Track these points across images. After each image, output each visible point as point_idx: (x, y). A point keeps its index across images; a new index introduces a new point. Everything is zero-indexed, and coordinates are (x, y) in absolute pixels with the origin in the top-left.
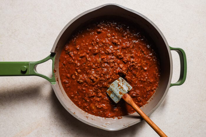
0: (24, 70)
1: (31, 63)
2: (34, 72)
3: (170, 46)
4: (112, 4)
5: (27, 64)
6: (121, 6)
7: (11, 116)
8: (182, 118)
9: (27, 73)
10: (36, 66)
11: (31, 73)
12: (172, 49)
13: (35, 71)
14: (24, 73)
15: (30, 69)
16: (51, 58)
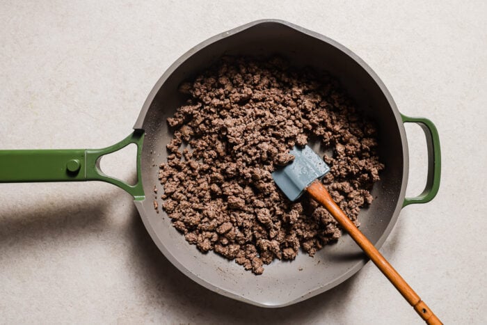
0: (73, 169)
1: (89, 152)
2: (96, 173)
3: (401, 112)
4: (272, 21)
5: (81, 154)
7: (57, 283)
8: (455, 287)
9: (79, 176)
10: (100, 160)
11: (90, 176)
12: (408, 120)
13: (98, 170)
14: (72, 175)
15: (87, 165)
16: (133, 140)
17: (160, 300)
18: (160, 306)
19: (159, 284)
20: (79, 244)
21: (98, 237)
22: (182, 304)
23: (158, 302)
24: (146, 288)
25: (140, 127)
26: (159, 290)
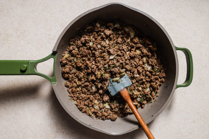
0: (23, 69)
1: (31, 61)
2: (34, 71)
3: (175, 45)
4: (117, 3)
5: (27, 62)
6: (125, 5)
7: (14, 122)
8: (197, 128)
9: (26, 73)
10: (37, 65)
11: (31, 73)
12: (178, 49)
14: (23, 72)
15: (30, 68)
16: (52, 57)
17: (62, 131)
18: (62, 134)
19: (61, 124)
20: (26, 104)
21: (35, 100)
22: (72, 133)
23: (61, 132)
24: (56, 125)
25: (55, 50)
26: (62, 126)
